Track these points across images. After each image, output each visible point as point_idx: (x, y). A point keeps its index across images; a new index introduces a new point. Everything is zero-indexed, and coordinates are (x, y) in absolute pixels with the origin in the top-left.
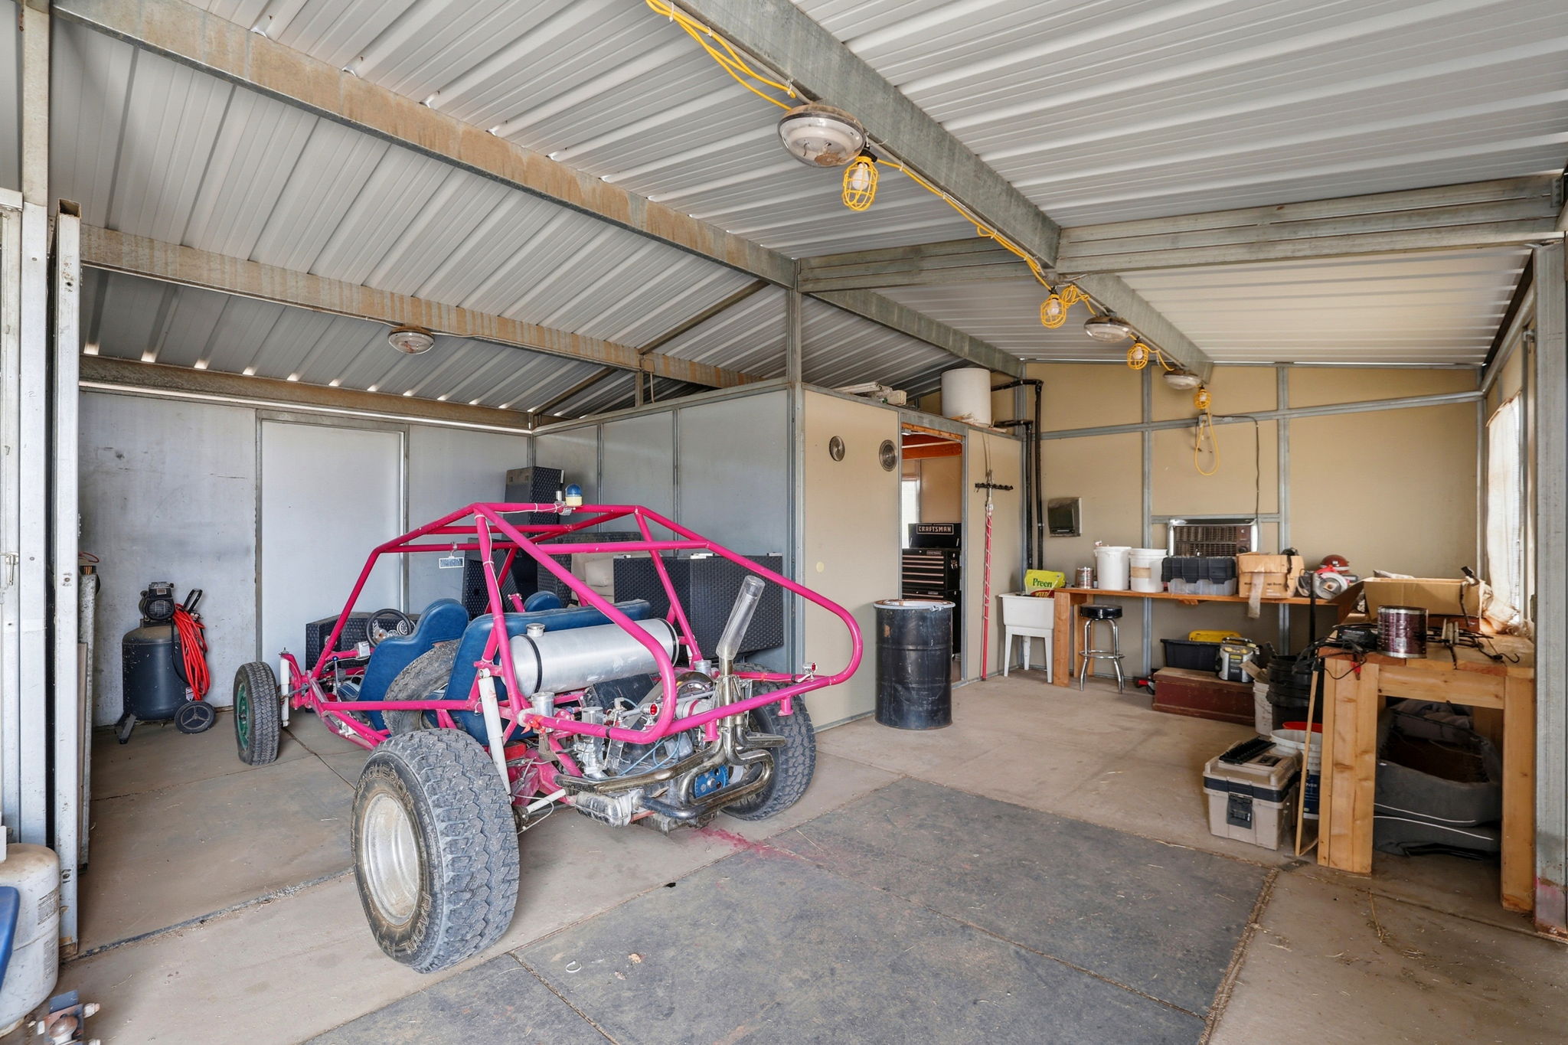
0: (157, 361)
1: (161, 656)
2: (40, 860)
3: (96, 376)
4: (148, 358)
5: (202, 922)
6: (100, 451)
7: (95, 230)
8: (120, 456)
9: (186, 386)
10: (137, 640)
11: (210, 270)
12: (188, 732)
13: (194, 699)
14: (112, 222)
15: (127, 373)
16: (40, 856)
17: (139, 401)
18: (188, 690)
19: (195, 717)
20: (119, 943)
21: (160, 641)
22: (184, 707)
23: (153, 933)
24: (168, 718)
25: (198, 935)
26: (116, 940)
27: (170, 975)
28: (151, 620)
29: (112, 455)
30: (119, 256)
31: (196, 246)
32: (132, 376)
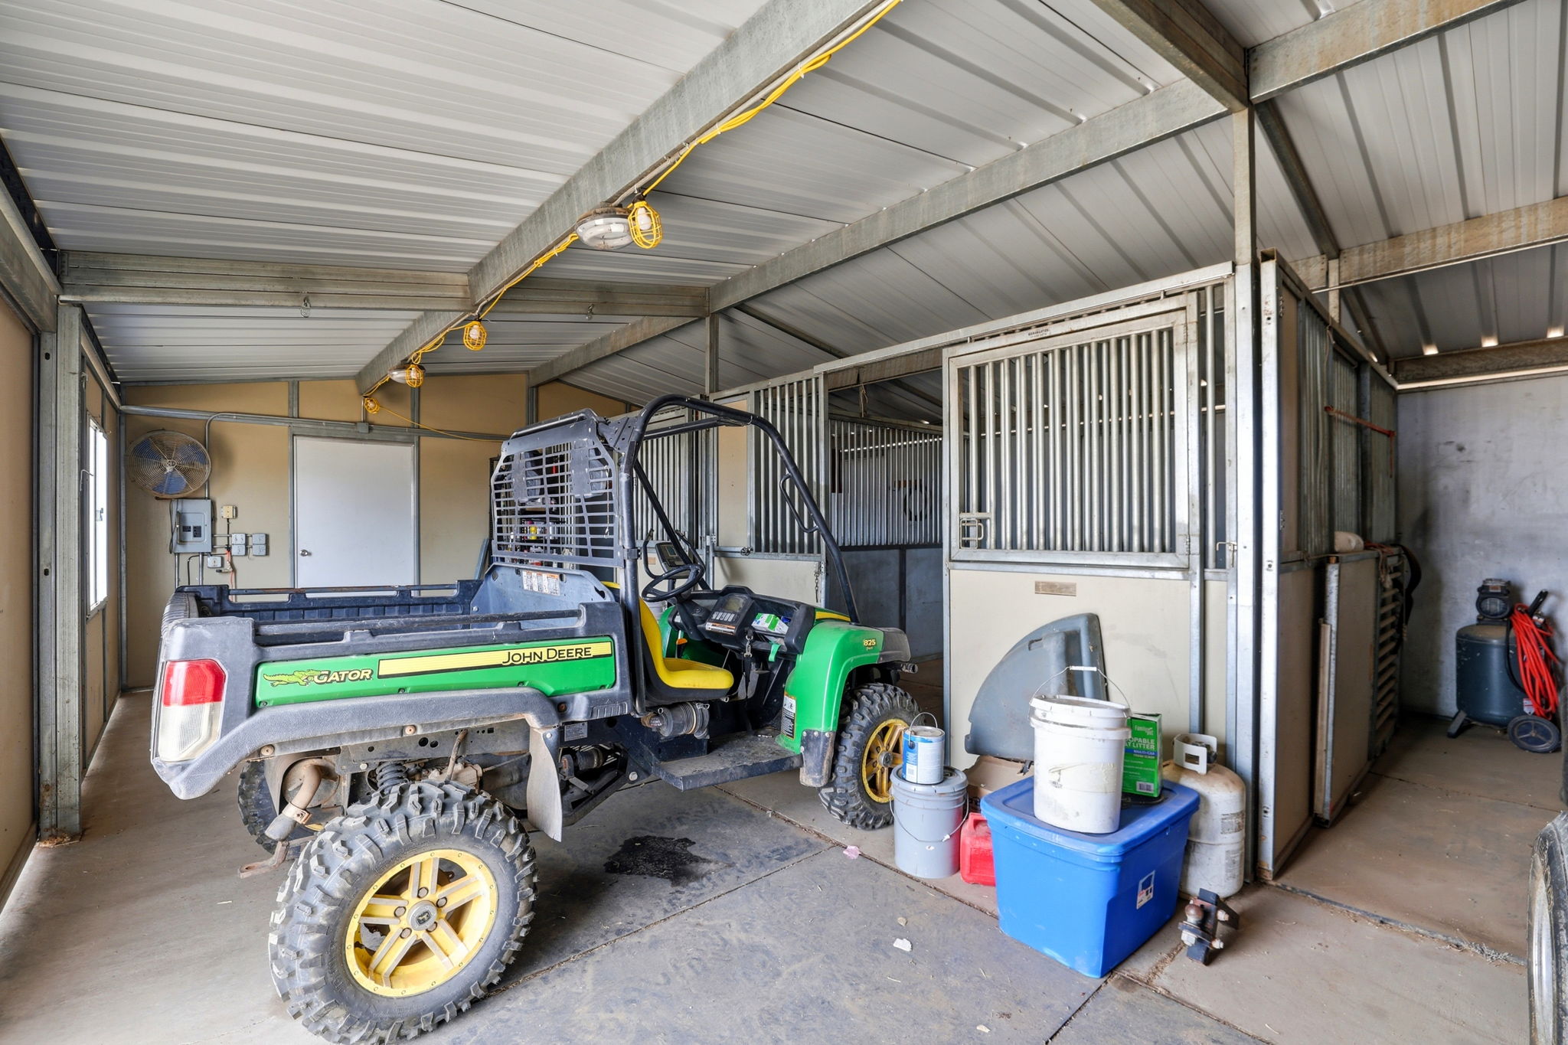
0: (1500, 342)
1: (1496, 658)
2: (1227, 785)
3: (1437, 373)
4: (1490, 343)
5: (1382, 922)
6: (1442, 447)
7: (1380, 244)
8: (1461, 449)
9: (1537, 360)
10: (1467, 636)
11: (1501, 232)
12: (1524, 749)
13: (1534, 714)
14: (1394, 230)
15: (1468, 364)
16: (1229, 782)
17: (1481, 390)
18: (1526, 702)
19: (1533, 734)
20: (1308, 894)
21: (1495, 642)
22: (1518, 719)
23: (1336, 903)
24: (1502, 725)
25: (1371, 930)
26: (1306, 889)
27: (1320, 944)
28: (1486, 618)
29: (1452, 448)
30: (1400, 259)
31: (1484, 213)
32: (1474, 365)
